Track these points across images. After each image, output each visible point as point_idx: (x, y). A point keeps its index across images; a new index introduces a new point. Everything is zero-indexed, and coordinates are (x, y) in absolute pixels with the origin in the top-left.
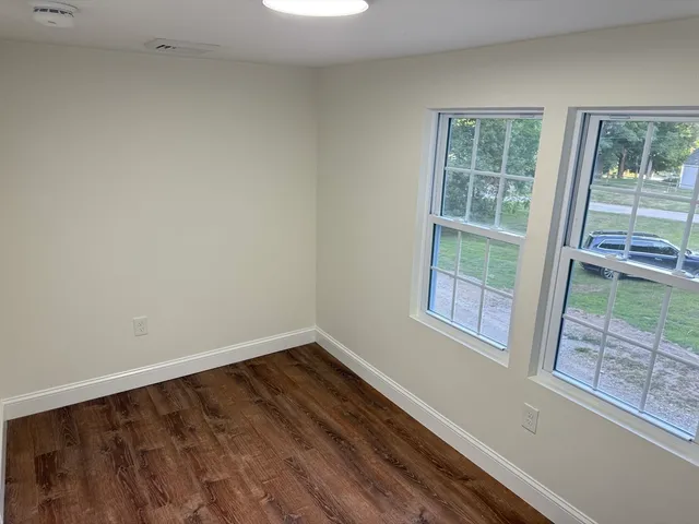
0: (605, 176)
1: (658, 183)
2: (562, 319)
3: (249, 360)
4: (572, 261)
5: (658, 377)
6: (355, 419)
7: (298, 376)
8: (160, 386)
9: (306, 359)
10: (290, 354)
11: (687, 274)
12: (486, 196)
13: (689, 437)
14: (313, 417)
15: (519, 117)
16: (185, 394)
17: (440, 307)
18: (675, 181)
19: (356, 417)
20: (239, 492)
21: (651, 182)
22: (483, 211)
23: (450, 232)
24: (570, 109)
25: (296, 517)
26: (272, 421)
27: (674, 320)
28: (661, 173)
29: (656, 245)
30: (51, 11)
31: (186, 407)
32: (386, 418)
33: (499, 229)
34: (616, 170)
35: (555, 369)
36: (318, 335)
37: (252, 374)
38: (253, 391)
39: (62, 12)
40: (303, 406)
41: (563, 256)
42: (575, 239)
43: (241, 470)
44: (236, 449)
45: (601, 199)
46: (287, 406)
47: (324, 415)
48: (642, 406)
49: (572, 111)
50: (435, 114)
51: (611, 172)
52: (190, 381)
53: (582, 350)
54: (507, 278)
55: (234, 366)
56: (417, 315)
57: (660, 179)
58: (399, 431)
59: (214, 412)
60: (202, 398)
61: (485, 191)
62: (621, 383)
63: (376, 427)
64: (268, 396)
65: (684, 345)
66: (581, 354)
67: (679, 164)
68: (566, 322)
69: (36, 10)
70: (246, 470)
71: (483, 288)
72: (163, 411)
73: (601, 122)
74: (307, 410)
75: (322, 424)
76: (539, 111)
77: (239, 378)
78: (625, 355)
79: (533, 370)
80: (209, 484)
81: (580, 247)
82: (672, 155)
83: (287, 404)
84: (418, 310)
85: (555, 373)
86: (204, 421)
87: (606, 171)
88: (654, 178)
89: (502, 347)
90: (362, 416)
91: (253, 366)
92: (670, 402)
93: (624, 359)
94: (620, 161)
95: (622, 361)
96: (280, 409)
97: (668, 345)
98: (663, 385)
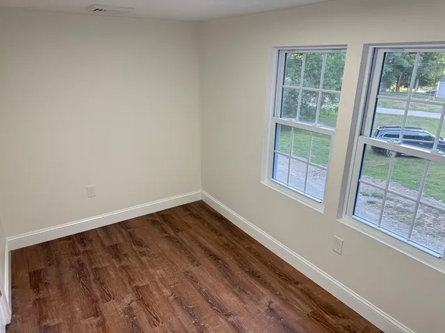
0: (388, 90)
1: (422, 94)
2: (359, 183)
4: (365, 145)
5: (419, 219)
6: (227, 247)
7: (191, 221)
8: (104, 228)
9: (196, 211)
10: (186, 207)
11: (440, 152)
12: (311, 104)
13: (439, 256)
14: (201, 246)
15: (330, 51)
16: (121, 233)
17: (280, 177)
18: (433, 92)
19: (228, 245)
20: (155, 293)
21: (418, 93)
22: (308, 114)
23: (286, 128)
25: (192, 307)
27: (431, 183)
28: (424, 88)
29: (420, 134)
31: (121, 240)
32: (247, 246)
33: (318, 125)
34: (395, 86)
35: (353, 214)
36: (202, 195)
37: (163, 220)
38: (163, 230)
40: (194, 239)
41: (359, 142)
42: (367, 131)
43: (157, 278)
44: (153, 266)
45: (385, 105)
46: (185, 239)
47: (208, 245)
48: (409, 237)
49: (366, 46)
50: (276, 50)
51: (392, 88)
52: (123, 225)
53: (371, 202)
54: (323, 157)
55: (151, 215)
56: (265, 182)
57: (424, 92)
58: (255, 254)
59: (139, 243)
60: (131, 235)
61: (310, 101)
62: (396, 223)
63: (240, 252)
64: (172, 234)
65: (438, 199)
66: (371, 205)
67: (437, 82)
68: (361, 184)
70: (160, 279)
71: (307, 163)
72: (107, 243)
73: (385, 53)
74: (197, 242)
75: (207, 250)
76: (345, 47)
77: (154, 222)
78: (399, 205)
79: (339, 215)
80: (137, 288)
81: (370, 136)
82: (432, 76)
83: (183, 236)
84: (266, 179)
85: (354, 216)
86: (133, 249)
87: (388, 87)
88: (420, 91)
89: (320, 201)
90: (232, 245)
91: (163, 215)
92: (428, 234)
93: (398, 208)
94: (398, 80)
95: (397, 209)
96: (180, 241)
97: (427, 198)
98: (423, 223)
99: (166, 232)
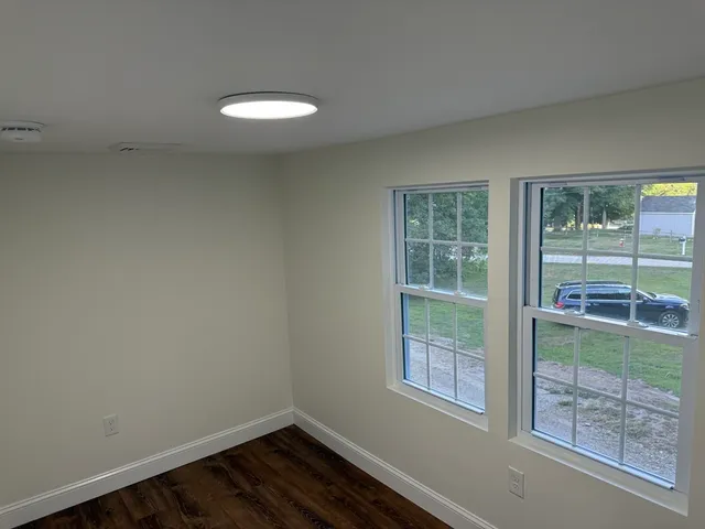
0: (564, 229)
1: (614, 231)
2: (533, 378)
3: (226, 451)
4: (534, 320)
5: (644, 425)
6: (341, 503)
7: (278, 464)
8: (133, 488)
9: (285, 444)
10: (268, 440)
11: (641, 323)
12: (452, 257)
13: (670, 486)
14: (297, 505)
15: (466, 190)
16: (161, 494)
17: (417, 379)
18: (629, 228)
19: (343, 500)
22: (447, 274)
23: (415, 298)
24: (512, 180)
26: (255, 515)
27: (651, 365)
28: (616, 222)
29: (621, 291)
30: (19, 129)
31: (162, 508)
32: (373, 499)
33: (464, 294)
34: (573, 222)
35: (533, 428)
36: (296, 416)
37: (230, 465)
38: (233, 484)
39: (30, 129)
40: (285, 494)
41: (525, 316)
42: (534, 299)
45: (553, 252)
46: (269, 497)
47: (310, 503)
48: (621, 457)
49: (514, 182)
50: (390, 192)
51: (569, 225)
52: (166, 479)
53: (565, 404)
54: (477, 337)
55: (210, 458)
56: (394, 386)
57: (616, 228)
58: (387, 510)
59: (192, 510)
60: (179, 496)
61: (450, 253)
62: (608, 434)
63: (363, 510)
64: (248, 488)
65: (665, 389)
66: (565, 408)
67: (632, 212)
68: (537, 379)
69: (4, 129)
71: (455, 352)
72: (138, 515)
73: (542, 189)
74: (290, 499)
75: (306, 511)
76: (485, 183)
77: (217, 471)
78: (609, 405)
79: (512, 432)
81: (540, 306)
82: (623, 204)
83: (269, 494)
84: (395, 380)
85: (534, 432)
86: (183, 522)
87: (565, 224)
88: (610, 227)
89: (481, 411)
90: (348, 499)
91: (230, 456)
92: (660, 449)
93: (608, 409)
94: (576, 214)
95: (607, 411)
96: (262, 500)
97: (648, 390)
98: (650, 432)
99: (236, 487)
